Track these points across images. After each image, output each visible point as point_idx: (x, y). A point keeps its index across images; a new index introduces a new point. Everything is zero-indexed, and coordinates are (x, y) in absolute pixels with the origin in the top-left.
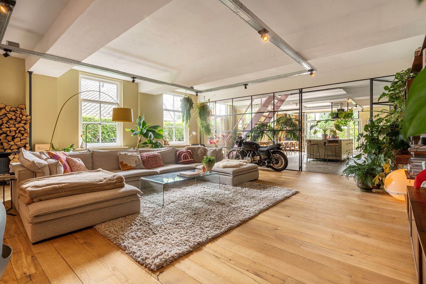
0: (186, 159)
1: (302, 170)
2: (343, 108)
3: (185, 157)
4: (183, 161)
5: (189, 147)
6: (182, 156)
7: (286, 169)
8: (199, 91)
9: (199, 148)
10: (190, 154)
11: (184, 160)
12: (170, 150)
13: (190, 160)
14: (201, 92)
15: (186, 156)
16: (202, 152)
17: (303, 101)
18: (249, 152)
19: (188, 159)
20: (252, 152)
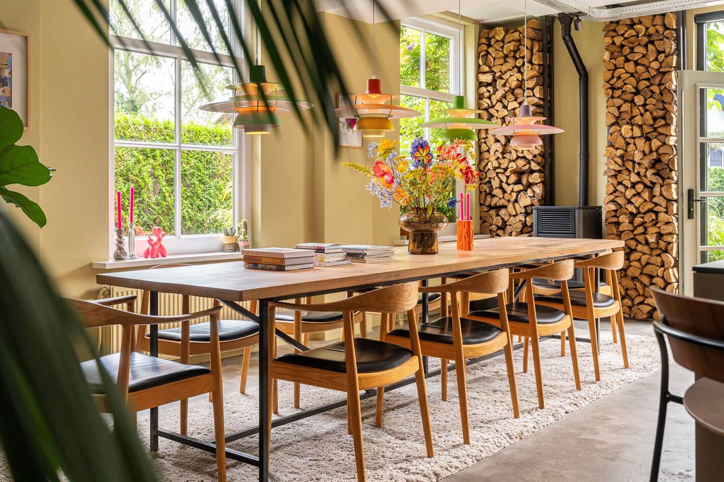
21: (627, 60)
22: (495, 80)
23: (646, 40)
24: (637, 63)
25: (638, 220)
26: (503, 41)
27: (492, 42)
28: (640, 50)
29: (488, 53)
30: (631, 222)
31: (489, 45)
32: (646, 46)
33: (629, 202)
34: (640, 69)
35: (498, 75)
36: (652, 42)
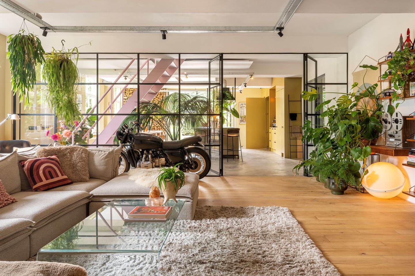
0: (52, 177)
1: (224, 174)
2: (227, 87)
3: (49, 172)
4: (45, 182)
5: (47, 148)
6: (41, 172)
7: (207, 175)
8: (52, 27)
9: (72, 150)
10: (59, 166)
11: (47, 179)
12: (9, 160)
13: (61, 177)
14: (54, 29)
15: (50, 169)
16: (82, 158)
17: (224, 72)
18: (145, 152)
19: (58, 176)
20: (151, 152)
21: (156, 97)
22: (127, 98)
23: (160, 94)
24: (158, 98)
25: (158, 128)
26: (129, 90)
27: (127, 90)
28: (159, 96)
29: (126, 92)
30: (157, 128)
31: (126, 91)
32: (160, 95)
33: (157, 124)
34: (159, 99)
35: (128, 97)
36: (161, 95)
